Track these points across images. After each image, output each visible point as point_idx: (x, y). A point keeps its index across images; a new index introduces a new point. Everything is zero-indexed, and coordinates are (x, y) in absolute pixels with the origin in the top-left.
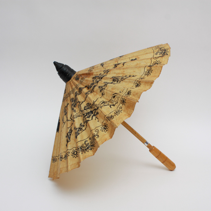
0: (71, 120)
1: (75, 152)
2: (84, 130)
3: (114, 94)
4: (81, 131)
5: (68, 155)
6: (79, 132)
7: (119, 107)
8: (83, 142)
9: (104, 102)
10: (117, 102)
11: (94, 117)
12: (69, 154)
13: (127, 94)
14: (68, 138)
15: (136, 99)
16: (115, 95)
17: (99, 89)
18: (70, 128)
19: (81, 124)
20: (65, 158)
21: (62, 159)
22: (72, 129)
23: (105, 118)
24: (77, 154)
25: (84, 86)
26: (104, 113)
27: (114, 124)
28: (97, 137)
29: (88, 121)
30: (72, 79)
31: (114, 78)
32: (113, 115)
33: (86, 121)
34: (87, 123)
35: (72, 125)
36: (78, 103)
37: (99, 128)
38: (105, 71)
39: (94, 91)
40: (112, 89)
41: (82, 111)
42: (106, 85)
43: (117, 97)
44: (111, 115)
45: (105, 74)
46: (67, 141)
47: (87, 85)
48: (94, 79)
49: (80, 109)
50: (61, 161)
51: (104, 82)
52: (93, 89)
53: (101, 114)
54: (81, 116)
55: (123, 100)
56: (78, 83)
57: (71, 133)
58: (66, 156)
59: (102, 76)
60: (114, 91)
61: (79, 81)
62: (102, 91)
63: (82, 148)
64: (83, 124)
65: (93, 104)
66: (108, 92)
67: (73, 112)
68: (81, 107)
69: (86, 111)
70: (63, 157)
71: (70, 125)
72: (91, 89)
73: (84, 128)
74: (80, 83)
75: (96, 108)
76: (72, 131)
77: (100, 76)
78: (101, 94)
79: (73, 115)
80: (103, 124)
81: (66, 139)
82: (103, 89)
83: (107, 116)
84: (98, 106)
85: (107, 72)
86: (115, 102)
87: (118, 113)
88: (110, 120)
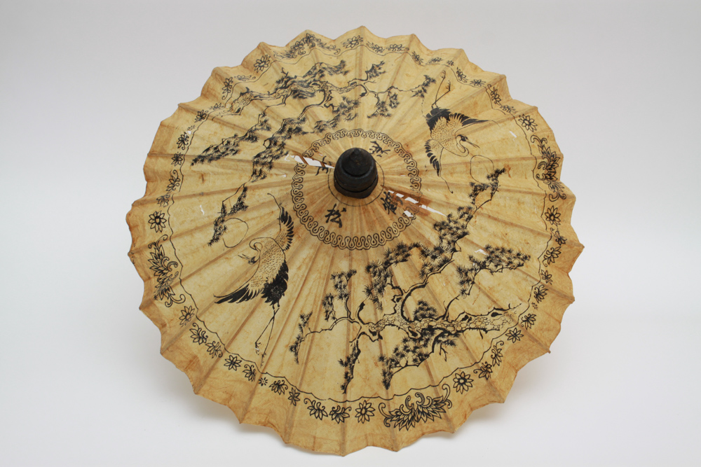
0: (358, 321)
1: (363, 408)
2: (403, 368)
3: (496, 307)
4: (397, 369)
5: (347, 415)
6: (391, 369)
7: (498, 340)
8: (403, 400)
9: (466, 317)
10: (496, 327)
11: (437, 347)
12: (350, 413)
13: (524, 319)
14: (349, 371)
15: (546, 345)
16: (498, 312)
17: (458, 275)
18: (355, 341)
19: (396, 349)
20: (332, 415)
21: (323, 414)
22: (359, 348)
23: (475, 367)
24: (368, 413)
25: (409, 239)
26: (474, 354)
27: (497, 393)
28: (449, 405)
29: (427, 356)
30: (372, 197)
31: (492, 252)
32: (490, 362)
33: (420, 354)
34: (422, 360)
35: (362, 336)
36: (396, 290)
37: (450, 381)
38: (461, 211)
39: (440, 272)
40: (490, 289)
41: (408, 320)
42: (476, 270)
43: (503, 318)
44: (486, 363)
45: (462, 222)
46: (348, 378)
47: (421, 244)
48: (437, 228)
49: (402, 312)
50: (321, 419)
51: (468, 256)
52: (440, 266)
53: (465, 352)
54: (399, 328)
55: (515, 332)
56: (392, 222)
57: (357, 358)
58: (335, 411)
59: (460, 232)
60: (497, 300)
61: (394, 217)
62: (466, 285)
63: (400, 416)
64: (401, 349)
65: (445, 316)
66: (482, 295)
67: (378, 311)
68: (406, 309)
69: (419, 324)
70: (328, 413)
71: (355, 336)
72: (432, 263)
73: (403, 362)
74: (399, 224)
75: (453, 333)
76: (359, 351)
77: (455, 229)
78: (459, 288)
79: (376, 318)
80: (457, 372)
81: (343, 370)
82: (470, 282)
83: (480, 365)
84: (458, 329)
85: (466, 216)
86: (492, 326)
87: (499, 358)
88: (487, 379)
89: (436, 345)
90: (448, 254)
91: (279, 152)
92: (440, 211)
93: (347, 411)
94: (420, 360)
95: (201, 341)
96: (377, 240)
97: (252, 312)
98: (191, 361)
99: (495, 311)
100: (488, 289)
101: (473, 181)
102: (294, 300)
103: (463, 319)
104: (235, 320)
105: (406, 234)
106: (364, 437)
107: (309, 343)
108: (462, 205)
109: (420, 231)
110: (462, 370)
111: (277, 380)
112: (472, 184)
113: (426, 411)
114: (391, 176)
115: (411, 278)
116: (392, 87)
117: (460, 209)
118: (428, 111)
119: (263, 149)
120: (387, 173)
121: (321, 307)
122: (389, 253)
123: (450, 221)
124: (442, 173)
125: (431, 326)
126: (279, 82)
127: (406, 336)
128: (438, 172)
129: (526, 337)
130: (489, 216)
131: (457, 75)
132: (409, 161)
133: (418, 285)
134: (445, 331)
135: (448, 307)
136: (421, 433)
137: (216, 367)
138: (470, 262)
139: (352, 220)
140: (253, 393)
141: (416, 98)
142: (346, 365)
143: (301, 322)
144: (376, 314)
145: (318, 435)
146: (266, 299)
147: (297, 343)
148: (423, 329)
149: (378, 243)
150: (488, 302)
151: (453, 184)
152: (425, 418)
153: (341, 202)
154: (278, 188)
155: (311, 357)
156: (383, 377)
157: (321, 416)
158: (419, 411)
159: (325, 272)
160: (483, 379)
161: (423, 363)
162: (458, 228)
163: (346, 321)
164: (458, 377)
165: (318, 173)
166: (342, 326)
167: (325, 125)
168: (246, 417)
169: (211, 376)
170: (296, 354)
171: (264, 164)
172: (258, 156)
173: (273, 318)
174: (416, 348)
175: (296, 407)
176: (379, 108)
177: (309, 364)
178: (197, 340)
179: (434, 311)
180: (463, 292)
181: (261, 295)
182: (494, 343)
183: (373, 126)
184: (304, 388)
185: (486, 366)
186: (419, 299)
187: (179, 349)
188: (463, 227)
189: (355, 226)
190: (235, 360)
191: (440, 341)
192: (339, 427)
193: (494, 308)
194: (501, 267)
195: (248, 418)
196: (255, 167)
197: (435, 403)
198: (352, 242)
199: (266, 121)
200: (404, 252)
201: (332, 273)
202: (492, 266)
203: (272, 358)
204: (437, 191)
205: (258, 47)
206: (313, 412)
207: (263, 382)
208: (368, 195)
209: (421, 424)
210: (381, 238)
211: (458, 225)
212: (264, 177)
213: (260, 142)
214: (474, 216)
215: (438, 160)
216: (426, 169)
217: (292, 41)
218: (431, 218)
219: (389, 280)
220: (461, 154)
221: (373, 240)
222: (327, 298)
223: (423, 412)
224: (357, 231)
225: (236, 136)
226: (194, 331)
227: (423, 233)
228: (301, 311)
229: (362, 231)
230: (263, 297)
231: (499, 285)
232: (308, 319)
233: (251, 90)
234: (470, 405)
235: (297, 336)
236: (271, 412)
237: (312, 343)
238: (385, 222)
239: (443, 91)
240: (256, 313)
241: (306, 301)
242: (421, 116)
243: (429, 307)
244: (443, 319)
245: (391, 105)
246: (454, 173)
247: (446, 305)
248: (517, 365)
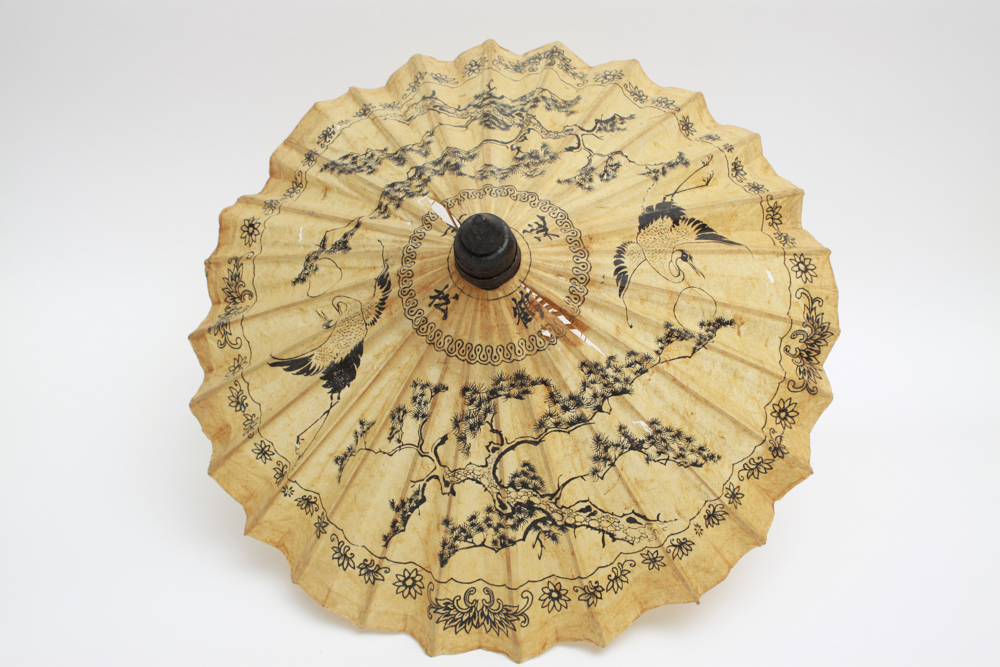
0: (434, 458)
1: (409, 577)
2: (476, 546)
3: (637, 511)
4: (466, 544)
5: (380, 577)
6: (457, 542)
7: (629, 557)
8: (462, 590)
9: (588, 509)
10: (629, 538)
11: (532, 535)
12: (385, 575)
13: (675, 543)
14: (399, 520)
15: (696, 591)
16: (638, 518)
17: (594, 446)
18: (422, 484)
19: (474, 517)
20: (362, 569)
21: (348, 564)
22: (425, 494)
23: (577, 583)
24: (416, 588)
25: (538, 371)
26: (580, 565)
27: (598, 631)
28: (524, 622)
29: (513, 542)
30: (501, 294)
31: (659, 432)
32: (604, 583)
33: (503, 537)
34: (504, 546)
35: (433, 480)
36: (495, 435)
37: (537, 590)
38: (633, 358)
39: (569, 433)
40: (637, 482)
41: (499, 483)
42: (623, 448)
43: (642, 530)
44: (596, 582)
45: (628, 373)
46: (395, 529)
47: (551, 383)
48: (585, 369)
49: (495, 468)
50: (345, 570)
51: (618, 424)
52: (571, 424)
53: (569, 556)
54: (486, 489)
55: (655, 555)
56: (519, 337)
57: (417, 507)
58: (367, 566)
59: (618, 386)
60: (642, 502)
61: (524, 331)
62: (602, 464)
63: (451, 610)
64: (480, 519)
65: (554, 496)
66: (620, 486)
67: (461, 455)
68: (502, 466)
69: (513, 494)
70: (357, 565)
71: (423, 475)
72: (561, 415)
73: (478, 538)
74: (528, 343)
75: (559, 523)
76: (424, 500)
77: (611, 380)
78: (590, 465)
79: (455, 463)
80: (552, 579)
81: (392, 515)
82: (608, 463)
83: (585, 582)
84: (568, 521)
85: (638, 367)
86: (625, 535)
87: (620, 583)
88: (589, 606)
89: (530, 532)
90: (588, 412)
91: (418, 189)
92: (599, 346)
93: (382, 571)
94: (501, 544)
95: (238, 408)
96: (489, 355)
97: (303, 394)
98: (221, 429)
99: (633, 516)
100: (633, 480)
101: (673, 321)
102: (356, 398)
103: (582, 510)
104: (285, 396)
105: (535, 362)
106: (401, 617)
107: (359, 462)
108: (636, 348)
109: (556, 364)
110: (559, 580)
111: (308, 494)
112: (668, 325)
113: (492, 617)
114: (540, 273)
115: (523, 426)
116: (619, 152)
117: (632, 353)
118: (654, 201)
119: (404, 178)
120: (537, 267)
121: (387, 419)
122: (501, 379)
123: (609, 366)
124: (627, 294)
125: (532, 503)
126: (477, 97)
127: (492, 504)
128: (621, 291)
129: (668, 568)
130: (674, 380)
131: (731, 167)
132: (581, 260)
133: (529, 439)
134: (549, 517)
135: (564, 485)
136: (477, 644)
137: (241, 448)
138: (617, 433)
139: (462, 314)
140: (271, 502)
141: (644, 177)
142: (397, 510)
143: (358, 428)
144: (456, 457)
145: (333, 589)
146: (325, 382)
147: (346, 456)
148: (518, 503)
149: (489, 360)
150: (626, 499)
151: (636, 315)
152: (488, 627)
153: (455, 285)
154: (393, 237)
155: (356, 481)
156: (441, 549)
157: (345, 565)
158: (483, 614)
159: (407, 373)
160: (584, 604)
161: (503, 550)
162: (617, 380)
163: (414, 451)
164: (551, 587)
165: (446, 233)
166: (407, 455)
167: (492, 172)
168: (255, 529)
169: (233, 458)
170: (341, 470)
171: (392, 199)
172: (392, 185)
173: (328, 412)
174: (500, 525)
175: (319, 540)
176: (581, 174)
177: (352, 491)
178: (234, 404)
179: (542, 483)
180: (595, 472)
181: (321, 374)
182: (622, 559)
183: (555, 195)
184: (336, 519)
185: (595, 588)
186: (526, 459)
187: (211, 407)
188: (627, 380)
189: (463, 324)
190: (267, 449)
191: (539, 528)
192: (366, 587)
193: (633, 512)
194: (666, 457)
195: (257, 531)
196: (382, 200)
197: (505, 612)
198: (453, 346)
199: (429, 143)
200: (522, 385)
201: (415, 379)
202: (652, 451)
203: (308, 464)
204: (607, 317)
205: (484, 44)
206: (337, 556)
207: (288, 491)
208: (494, 287)
209: (480, 633)
210: (495, 354)
211: (618, 375)
212: (388, 216)
213: (406, 168)
214: (650, 371)
215: (629, 274)
216: (602, 280)
217: (533, 51)
218: (580, 352)
219: (489, 416)
220: (670, 277)
221: (484, 353)
222: (399, 410)
223: (487, 618)
224: (465, 333)
225: (385, 150)
226: (234, 391)
227: (560, 369)
228: (362, 415)
229: (471, 335)
230: (322, 378)
231: (652, 481)
232: (368, 428)
233: (437, 95)
234: (557, 632)
235: (349, 446)
236: (289, 532)
237: (362, 463)
238: (509, 334)
239: (696, 182)
240: (308, 396)
241: (372, 403)
242: (639, 205)
243: (537, 475)
244: (551, 499)
245: (601, 176)
246: (647, 300)
247: (562, 482)
248: (646, 603)
